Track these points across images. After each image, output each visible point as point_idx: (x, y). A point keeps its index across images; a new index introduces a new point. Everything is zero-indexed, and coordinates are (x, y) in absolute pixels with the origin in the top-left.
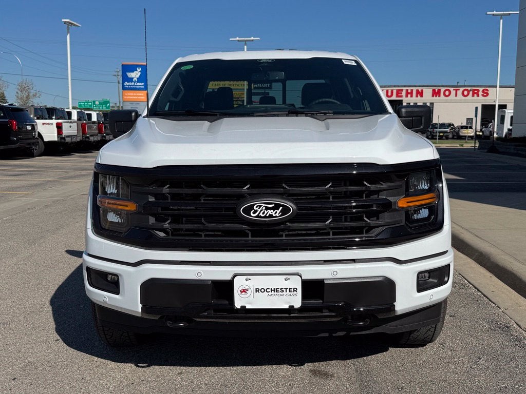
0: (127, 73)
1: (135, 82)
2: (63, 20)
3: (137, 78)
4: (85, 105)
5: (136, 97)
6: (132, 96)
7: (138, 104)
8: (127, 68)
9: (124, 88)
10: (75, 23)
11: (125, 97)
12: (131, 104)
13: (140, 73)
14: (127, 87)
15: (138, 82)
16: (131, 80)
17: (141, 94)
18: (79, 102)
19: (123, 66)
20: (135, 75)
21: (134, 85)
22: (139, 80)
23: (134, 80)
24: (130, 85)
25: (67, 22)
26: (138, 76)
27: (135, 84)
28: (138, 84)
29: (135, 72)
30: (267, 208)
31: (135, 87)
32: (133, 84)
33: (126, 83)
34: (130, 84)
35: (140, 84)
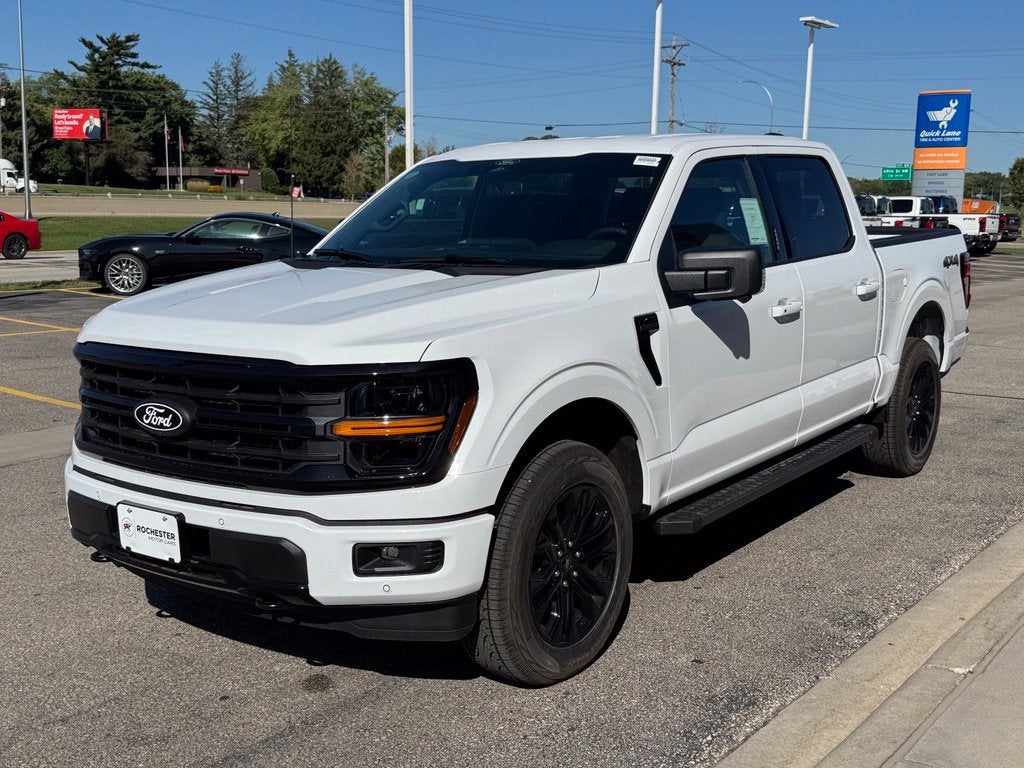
0: (928, 113)
1: (942, 131)
2: (801, 19)
3: (948, 122)
4: (894, 173)
5: (943, 161)
6: (934, 158)
7: (943, 174)
8: (928, 103)
9: (919, 144)
10: (827, 22)
11: (919, 162)
12: (930, 175)
13: (955, 111)
14: (926, 140)
15: (948, 130)
16: (935, 125)
17: (952, 155)
18: (885, 169)
19: (922, 98)
20: (944, 116)
21: (940, 136)
22: (952, 125)
23: (940, 127)
24: (931, 137)
25: (811, 22)
26: (949, 118)
27: (943, 135)
28: (949, 134)
29: (945, 109)
30: (158, 414)
31: (941, 139)
32: (938, 134)
33: (924, 134)
34: (932, 134)
35: (954, 133)
